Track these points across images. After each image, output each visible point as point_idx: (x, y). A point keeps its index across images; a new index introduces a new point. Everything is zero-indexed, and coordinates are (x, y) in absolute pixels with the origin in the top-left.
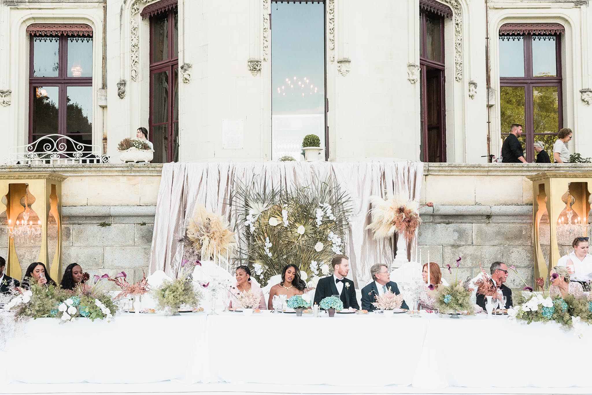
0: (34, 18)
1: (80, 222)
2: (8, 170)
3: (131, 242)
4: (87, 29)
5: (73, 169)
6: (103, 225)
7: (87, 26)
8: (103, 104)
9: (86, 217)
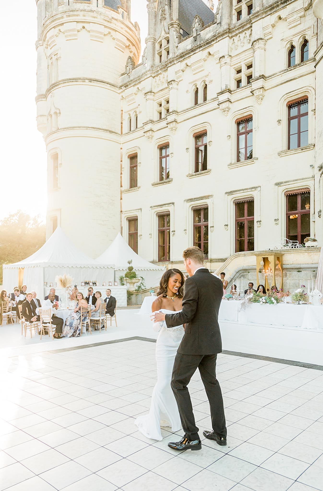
0: (287, 189)
1: (290, 270)
2: (265, 252)
3: (309, 278)
4: (308, 190)
5: (287, 251)
6: (299, 271)
7: (308, 188)
8: (314, 221)
9: (292, 269)
